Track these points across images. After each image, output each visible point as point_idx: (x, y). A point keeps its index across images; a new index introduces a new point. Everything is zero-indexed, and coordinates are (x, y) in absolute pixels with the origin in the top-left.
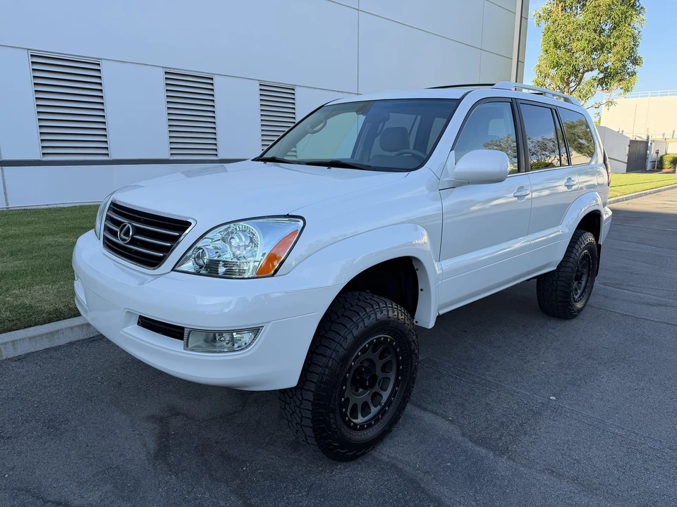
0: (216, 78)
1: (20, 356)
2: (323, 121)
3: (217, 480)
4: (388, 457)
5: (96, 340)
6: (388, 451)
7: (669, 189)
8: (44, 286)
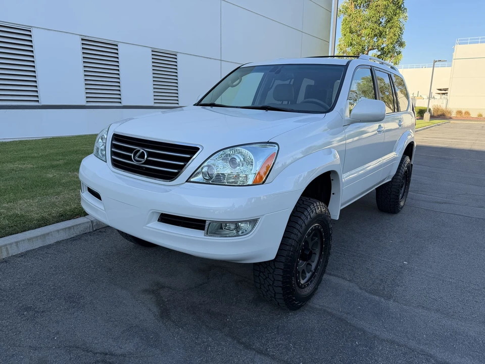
0: (119, 45)
1: (22, 253)
2: (240, 78)
3: (213, 329)
4: (320, 306)
5: (76, 240)
6: (318, 302)
7: (422, 130)
8: (26, 201)
